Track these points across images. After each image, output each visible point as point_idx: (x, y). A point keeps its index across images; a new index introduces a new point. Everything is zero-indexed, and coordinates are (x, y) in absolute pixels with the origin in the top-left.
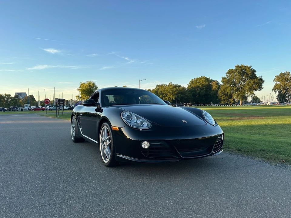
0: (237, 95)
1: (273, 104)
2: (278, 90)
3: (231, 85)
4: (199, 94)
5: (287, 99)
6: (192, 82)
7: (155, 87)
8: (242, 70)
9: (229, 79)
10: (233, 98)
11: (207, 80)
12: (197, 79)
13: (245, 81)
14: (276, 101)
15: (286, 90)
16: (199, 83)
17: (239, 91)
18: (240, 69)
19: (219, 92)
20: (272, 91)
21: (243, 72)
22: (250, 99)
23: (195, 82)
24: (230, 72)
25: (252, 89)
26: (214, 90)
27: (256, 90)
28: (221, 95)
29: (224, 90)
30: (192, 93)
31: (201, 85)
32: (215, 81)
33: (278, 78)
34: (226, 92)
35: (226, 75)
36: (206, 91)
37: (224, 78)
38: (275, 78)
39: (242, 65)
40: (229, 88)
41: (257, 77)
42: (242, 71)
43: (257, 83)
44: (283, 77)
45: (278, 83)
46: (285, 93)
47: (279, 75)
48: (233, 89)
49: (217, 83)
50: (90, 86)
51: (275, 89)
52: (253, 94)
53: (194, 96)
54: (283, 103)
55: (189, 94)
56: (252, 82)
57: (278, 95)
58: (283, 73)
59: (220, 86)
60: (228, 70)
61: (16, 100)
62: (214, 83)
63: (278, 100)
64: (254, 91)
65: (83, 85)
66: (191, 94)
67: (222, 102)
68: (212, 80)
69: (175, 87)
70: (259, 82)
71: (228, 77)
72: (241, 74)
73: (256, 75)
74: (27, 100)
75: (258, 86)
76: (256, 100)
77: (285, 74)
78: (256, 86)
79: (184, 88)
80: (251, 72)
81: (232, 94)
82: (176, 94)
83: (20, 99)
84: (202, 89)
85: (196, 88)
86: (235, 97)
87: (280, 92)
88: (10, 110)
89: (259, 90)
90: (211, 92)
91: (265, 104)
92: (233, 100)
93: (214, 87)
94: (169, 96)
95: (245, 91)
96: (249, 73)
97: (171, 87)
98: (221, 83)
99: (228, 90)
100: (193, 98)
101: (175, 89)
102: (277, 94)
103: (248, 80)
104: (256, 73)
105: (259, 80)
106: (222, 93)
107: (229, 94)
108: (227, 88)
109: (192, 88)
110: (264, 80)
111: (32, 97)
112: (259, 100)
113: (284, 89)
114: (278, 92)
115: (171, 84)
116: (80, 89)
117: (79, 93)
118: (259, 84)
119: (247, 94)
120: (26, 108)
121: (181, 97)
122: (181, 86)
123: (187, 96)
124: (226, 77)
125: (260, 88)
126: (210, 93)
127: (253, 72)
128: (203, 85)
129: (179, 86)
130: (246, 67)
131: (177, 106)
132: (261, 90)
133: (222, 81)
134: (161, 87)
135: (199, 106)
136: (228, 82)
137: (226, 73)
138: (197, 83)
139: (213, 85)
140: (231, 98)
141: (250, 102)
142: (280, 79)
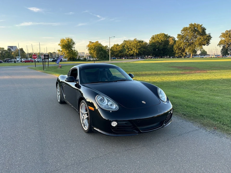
0: (189, 49)
1: (217, 57)
2: (223, 45)
3: (185, 41)
4: (158, 48)
5: (229, 52)
6: (153, 38)
7: (123, 42)
8: (194, 27)
9: (183, 36)
10: (185, 52)
11: (166, 36)
12: (157, 35)
13: (196, 37)
14: (220, 53)
15: (229, 45)
16: (159, 38)
17: (191, 46)
18: (193, 27)
19: (175, 46)
20: (218, 45)
21: (196, 30)
22: (199, 52)
23: (156, 38)
24: (185, 29)
25: (201, 44)
26: (170, 45)
27: (204, 45)
28: (176, 49)
29: (179, 45)
30: (153, 47)
31: (160, 41)
32: (172, 37)
33: (224, 35)
34: (180, 47)
35: (181, 33)
36: (164, 46)
37: (179, 35)
38: (221, 35)
39: (195, 24)
40: (183, 44)
41: (207, 34)
42: (194, 29)
43: (206, 39)
44: (228, 34)
45: (223, 39)
46: (228, 48)
47: (225, 32)
48: (186, 44)
49: (174, 39)
50: (68, 42)
51: (219, 44)
52: (202, 48)
53: (154, 50)
54: (225, 55)
55: (150, 48)
56: (202, 38)
57: (222, 49)
58: (228, 31)
59: (175, 41)
60: (183, 28)
61: (9, 52)
62: (171, 38)
63: (222, 53)
64: (203, 46)
65: (62, 41)
66: (152, 49)
67: (177, 55)
68: (169, 36)
69: (139, 43)
70: (208, 38)
71: (182, 34)
72: (193, 31)
73: (205, 32)
74: (18, 53)
75: (206, 42)
76: (204, 53)
77: (230, 31)
78: (205, 42)
79: (146, 43)
80: (202, 30)
81: (185, 49)
82: (139, 49)
83: (12, 52)
84: (160, 44)
85: (156, 43)
86: (187, 50)
87: (224, 47)
88: (5, 61)
89: (207, 45)
90: (169, 46)
91: (210, 57)
92: (185, 54)
93: (171, 42)
94: (134, 50)
95: (195, 46)
96: (200, 30)
97: (136, 42)
98: (176, 39)
99: (182, 45)
100: (153, 51)
101: (138, 44)
102: (221, 48)
103: (199, 37)
104: (206, 31)
105: (208, 37)
106: (177, 47)
107: (182, 48)
108: (181, 43)
109: (153, 43)
110: (211, 36)
111: (22, 50)
112: (206, 53)
113: (227, 44)
114: (222, 46)
115: (135, 40)
116: (61, 44)
117: (60, 48)
119: (197, 48)
120: (18, 59)
121: (144, 51)
122: (144, 41)
123: (148, 50)
124: (181, 34)
125: (208, 43)
126: (167, 47)
127: (204, 30)
128: (162, 40)
129: (142, 42)
130: (198, 25)
131: (140, 58)
132: (208, 45)
133: (177, 38)
134: (128, 42)
135: (158, 58)
136: (183, 38)
137: (181, 31)
138: (157, 39)
139: (170, 40)
140: (184, 52)
141: (198, 55)
142: (225, 35)
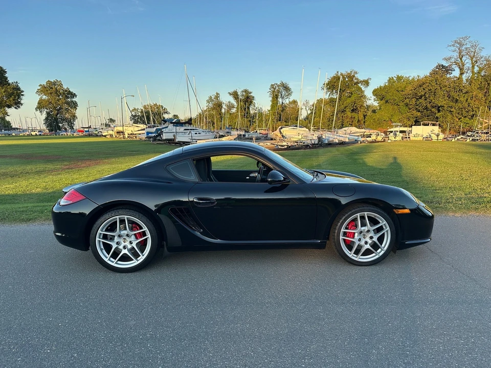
2: (46, 110)
5: (61, 125)
14: (43, 126)
15: (58, 110)
20: (37, 110)
25: (2, 105)
27: (9, 107)
33: (44, 89)
38: (39, 88)
41: (10, 82)
43: (12, 94)
44: (52, 88)
45: (44, 97)
46: (57, 115)
47: (45, 84)
51: (40, 107)
52: (7, 114)
54: (55, 131)
56: (2, 91)
57: (47, 119)
58: (51, 82)
63: (47, 127)
64: (7, 109)
70: (15, 92)
73: (7, 78)
75: (14, 100)
77: (54, 83)
78: (11, 99)
87: (48, 113)
89: (16, 108)
102: (44, 115)
104: (7, 75)
105: (13, 88)
110: (22, 89)
113: (55, 108)
114: (45, 113)
118: (15, 96)
125: (18, 104)
132: (19, 107)
142: (47, 91)
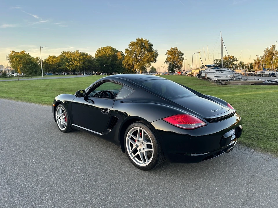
0: (138, 66)
1: (165, 74)
3: (133, 57)
4: (106, 63)
5: (175, 70)
6: (99, 51)
7: (61, 54)
8: (142, 43)
9: (131, 51)
10: (135, 69)
11: (113, 50)
12: (104, 48)
13: (144, 54)
14: (167, 71)
15: (175, 62)
16: (105, 52)
17: (139, 63)
18: (140, 42)
19: (123, 62)
20: (165, 63)
21: (143, 45)
22: (148, 69)
23: (102, 51)
24: (132, 44)
25: (149, 61)
26: (119, 60)
27: (152, 62)
28: (125, 66)
29: (128, 61)
30: (100, 62)
31: (107, 55)
32: (120, 51)
34: (129, 63)
35: (129, 47)
36: (112, 61)
37: (127, 50)
38: (167, 52)
39: (142, 39)
40: (131, 59)
41: (154, 50)
42: (142, 44)
43: (153, 56)
44: (173, 51)
45: (169, 56)
46: (173, 65)
47: (170, 50)
48: (134, 60)
49: (122, 54)
51: (166, 61)
52: (150, 65)
53: (102, 65)
54: (172, 73)
55: (96, 63)
56: (149, 54)
57: (169, 67)
58: (173, 48)
59: (124, 56)
60: (131, 43)
62: (119, 53)
63: (169, 71)
64: (151, 63)
66: (98, 64)
68: (117, 51)
69: (82, 56)
71: (130, 49)
72: (141, 47)
73: (152, 49)
75: (153, 59)
76: (153, 71)
77: (174, 49)
78: (152, 58)
79: (91, 57)
80: (148, 46)
81: (134, 65)
82: (83, 63)
84: (108, 58)
85: (103, 57)
86: (136, 67)
87: (170, 64)
89: (154, 62)
90: (118, 62)
91: (158, 74)
92: (134, 71)
93: (120, 57)
94: (76, 64)
95: (144, 62)
96: (147, 46)
97: (78, 55)
98: (125, 54)
99: (130, 62)
100: (100, 67)
101: (82, 57)
102: (168, 65)
103: (146, 53)
104: (153, 47)
105: (155, 53)
106: (126, 63)
107: (131, 65)
108: (130, 59)
109: (99, 57)
110: (158, 53)
112: (156, 70)
113: (173, 61)
115: (77, 52)
118: (154, 56)
119: (145, 65)
121: (89, 65)
122: (89, 54)
123: (94, 65)
124: (129, 49)
125: (155, 60)
126: (116, 62)
127: (151, 46)
128: (109, 55)
129: (87, 55)
130: (145, 40)
131: (85, 74)
132: (156, 62)
133: (125, 53)
134: (67, 54)
135: (106, 75)
136: (131, 53)
137: (129, 45)
138: (104, 53)
139: (118, 55)
140: (133, 68)
141: (148, 72)
142: (170, 53)
